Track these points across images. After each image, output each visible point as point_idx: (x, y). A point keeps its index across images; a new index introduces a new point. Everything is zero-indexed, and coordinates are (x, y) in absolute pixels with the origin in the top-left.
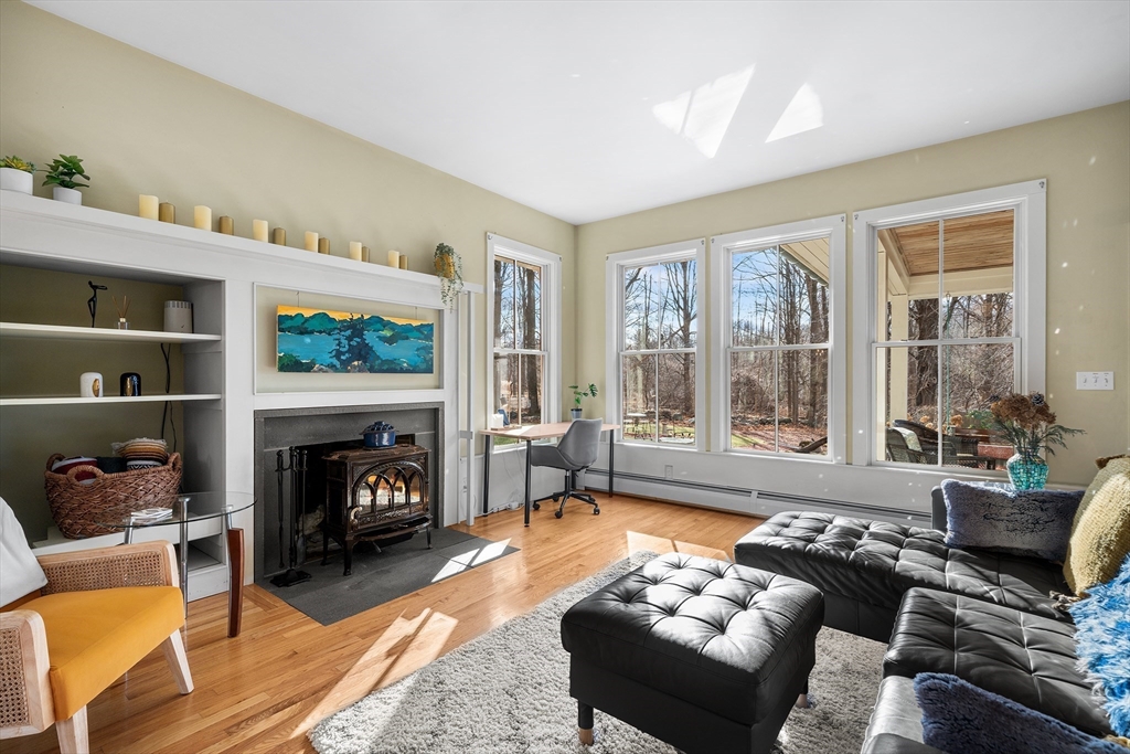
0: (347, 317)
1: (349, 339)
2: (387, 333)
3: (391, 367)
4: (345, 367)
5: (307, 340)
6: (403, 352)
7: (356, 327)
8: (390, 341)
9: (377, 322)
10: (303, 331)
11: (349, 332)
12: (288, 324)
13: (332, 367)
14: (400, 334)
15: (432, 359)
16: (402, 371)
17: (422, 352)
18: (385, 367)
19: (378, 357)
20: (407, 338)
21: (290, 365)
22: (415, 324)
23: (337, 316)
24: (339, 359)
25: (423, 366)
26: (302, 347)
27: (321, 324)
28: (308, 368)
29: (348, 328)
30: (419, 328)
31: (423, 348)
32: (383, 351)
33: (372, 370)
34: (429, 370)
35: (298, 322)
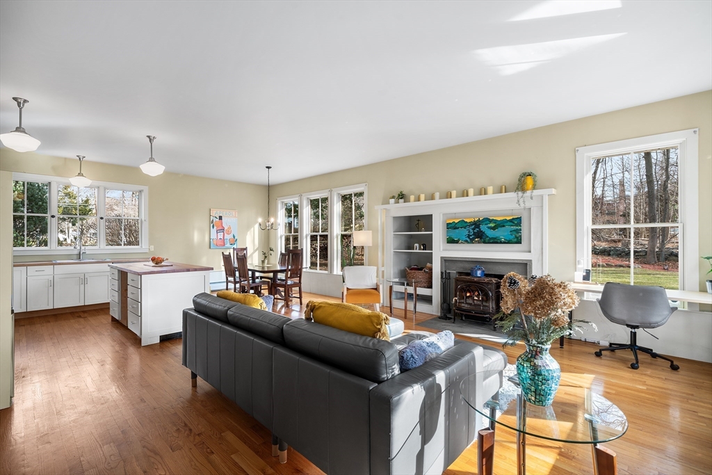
0: (472, 220)
1: (474, 229)
2: (492, 225)
3: (495, 241)
4: (472, 241)
5: (457, 231)
6: (501, 233)
7: (476, 224)
8: (494, 228)
9: (487, 220)
10: (456, 228)
11: (473, 226)
12: (450, 226)
13: (466, 241)
14: (500, 225)
15: (521, 236)
16: (501, 243)
17: (514, 232)
18: (491, 241)
19: (488, 237)
20: (504, 226)
21: (451, 241)
22: (508, 218)
23: (468, 220)
24: (469, 238)
25: (516, 240)
26: (455, 234)
27: (463, 224)
28: (457, 242)
29: (473, 225)
30: (511, 221)
31: (514, 230)
32: (490, 233)
33: (484, 242)
34: (519, 242)
35: (453, 225)
